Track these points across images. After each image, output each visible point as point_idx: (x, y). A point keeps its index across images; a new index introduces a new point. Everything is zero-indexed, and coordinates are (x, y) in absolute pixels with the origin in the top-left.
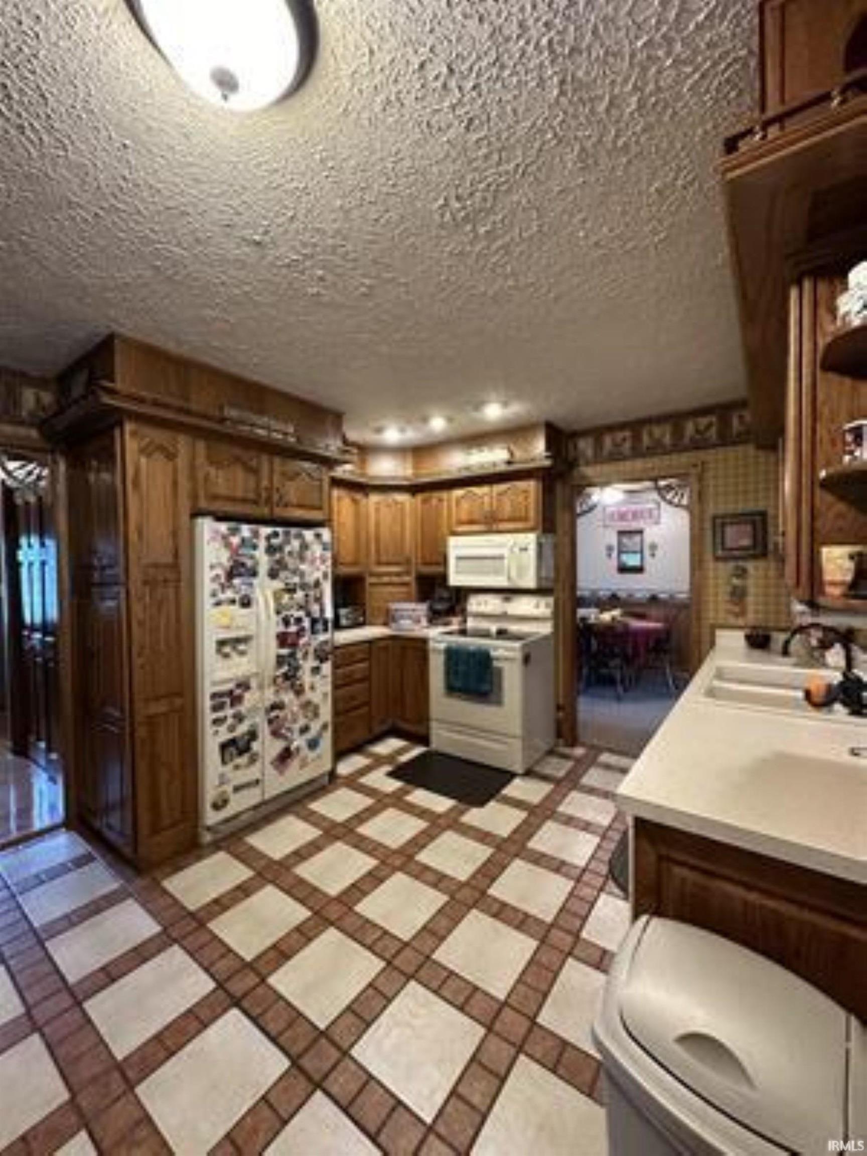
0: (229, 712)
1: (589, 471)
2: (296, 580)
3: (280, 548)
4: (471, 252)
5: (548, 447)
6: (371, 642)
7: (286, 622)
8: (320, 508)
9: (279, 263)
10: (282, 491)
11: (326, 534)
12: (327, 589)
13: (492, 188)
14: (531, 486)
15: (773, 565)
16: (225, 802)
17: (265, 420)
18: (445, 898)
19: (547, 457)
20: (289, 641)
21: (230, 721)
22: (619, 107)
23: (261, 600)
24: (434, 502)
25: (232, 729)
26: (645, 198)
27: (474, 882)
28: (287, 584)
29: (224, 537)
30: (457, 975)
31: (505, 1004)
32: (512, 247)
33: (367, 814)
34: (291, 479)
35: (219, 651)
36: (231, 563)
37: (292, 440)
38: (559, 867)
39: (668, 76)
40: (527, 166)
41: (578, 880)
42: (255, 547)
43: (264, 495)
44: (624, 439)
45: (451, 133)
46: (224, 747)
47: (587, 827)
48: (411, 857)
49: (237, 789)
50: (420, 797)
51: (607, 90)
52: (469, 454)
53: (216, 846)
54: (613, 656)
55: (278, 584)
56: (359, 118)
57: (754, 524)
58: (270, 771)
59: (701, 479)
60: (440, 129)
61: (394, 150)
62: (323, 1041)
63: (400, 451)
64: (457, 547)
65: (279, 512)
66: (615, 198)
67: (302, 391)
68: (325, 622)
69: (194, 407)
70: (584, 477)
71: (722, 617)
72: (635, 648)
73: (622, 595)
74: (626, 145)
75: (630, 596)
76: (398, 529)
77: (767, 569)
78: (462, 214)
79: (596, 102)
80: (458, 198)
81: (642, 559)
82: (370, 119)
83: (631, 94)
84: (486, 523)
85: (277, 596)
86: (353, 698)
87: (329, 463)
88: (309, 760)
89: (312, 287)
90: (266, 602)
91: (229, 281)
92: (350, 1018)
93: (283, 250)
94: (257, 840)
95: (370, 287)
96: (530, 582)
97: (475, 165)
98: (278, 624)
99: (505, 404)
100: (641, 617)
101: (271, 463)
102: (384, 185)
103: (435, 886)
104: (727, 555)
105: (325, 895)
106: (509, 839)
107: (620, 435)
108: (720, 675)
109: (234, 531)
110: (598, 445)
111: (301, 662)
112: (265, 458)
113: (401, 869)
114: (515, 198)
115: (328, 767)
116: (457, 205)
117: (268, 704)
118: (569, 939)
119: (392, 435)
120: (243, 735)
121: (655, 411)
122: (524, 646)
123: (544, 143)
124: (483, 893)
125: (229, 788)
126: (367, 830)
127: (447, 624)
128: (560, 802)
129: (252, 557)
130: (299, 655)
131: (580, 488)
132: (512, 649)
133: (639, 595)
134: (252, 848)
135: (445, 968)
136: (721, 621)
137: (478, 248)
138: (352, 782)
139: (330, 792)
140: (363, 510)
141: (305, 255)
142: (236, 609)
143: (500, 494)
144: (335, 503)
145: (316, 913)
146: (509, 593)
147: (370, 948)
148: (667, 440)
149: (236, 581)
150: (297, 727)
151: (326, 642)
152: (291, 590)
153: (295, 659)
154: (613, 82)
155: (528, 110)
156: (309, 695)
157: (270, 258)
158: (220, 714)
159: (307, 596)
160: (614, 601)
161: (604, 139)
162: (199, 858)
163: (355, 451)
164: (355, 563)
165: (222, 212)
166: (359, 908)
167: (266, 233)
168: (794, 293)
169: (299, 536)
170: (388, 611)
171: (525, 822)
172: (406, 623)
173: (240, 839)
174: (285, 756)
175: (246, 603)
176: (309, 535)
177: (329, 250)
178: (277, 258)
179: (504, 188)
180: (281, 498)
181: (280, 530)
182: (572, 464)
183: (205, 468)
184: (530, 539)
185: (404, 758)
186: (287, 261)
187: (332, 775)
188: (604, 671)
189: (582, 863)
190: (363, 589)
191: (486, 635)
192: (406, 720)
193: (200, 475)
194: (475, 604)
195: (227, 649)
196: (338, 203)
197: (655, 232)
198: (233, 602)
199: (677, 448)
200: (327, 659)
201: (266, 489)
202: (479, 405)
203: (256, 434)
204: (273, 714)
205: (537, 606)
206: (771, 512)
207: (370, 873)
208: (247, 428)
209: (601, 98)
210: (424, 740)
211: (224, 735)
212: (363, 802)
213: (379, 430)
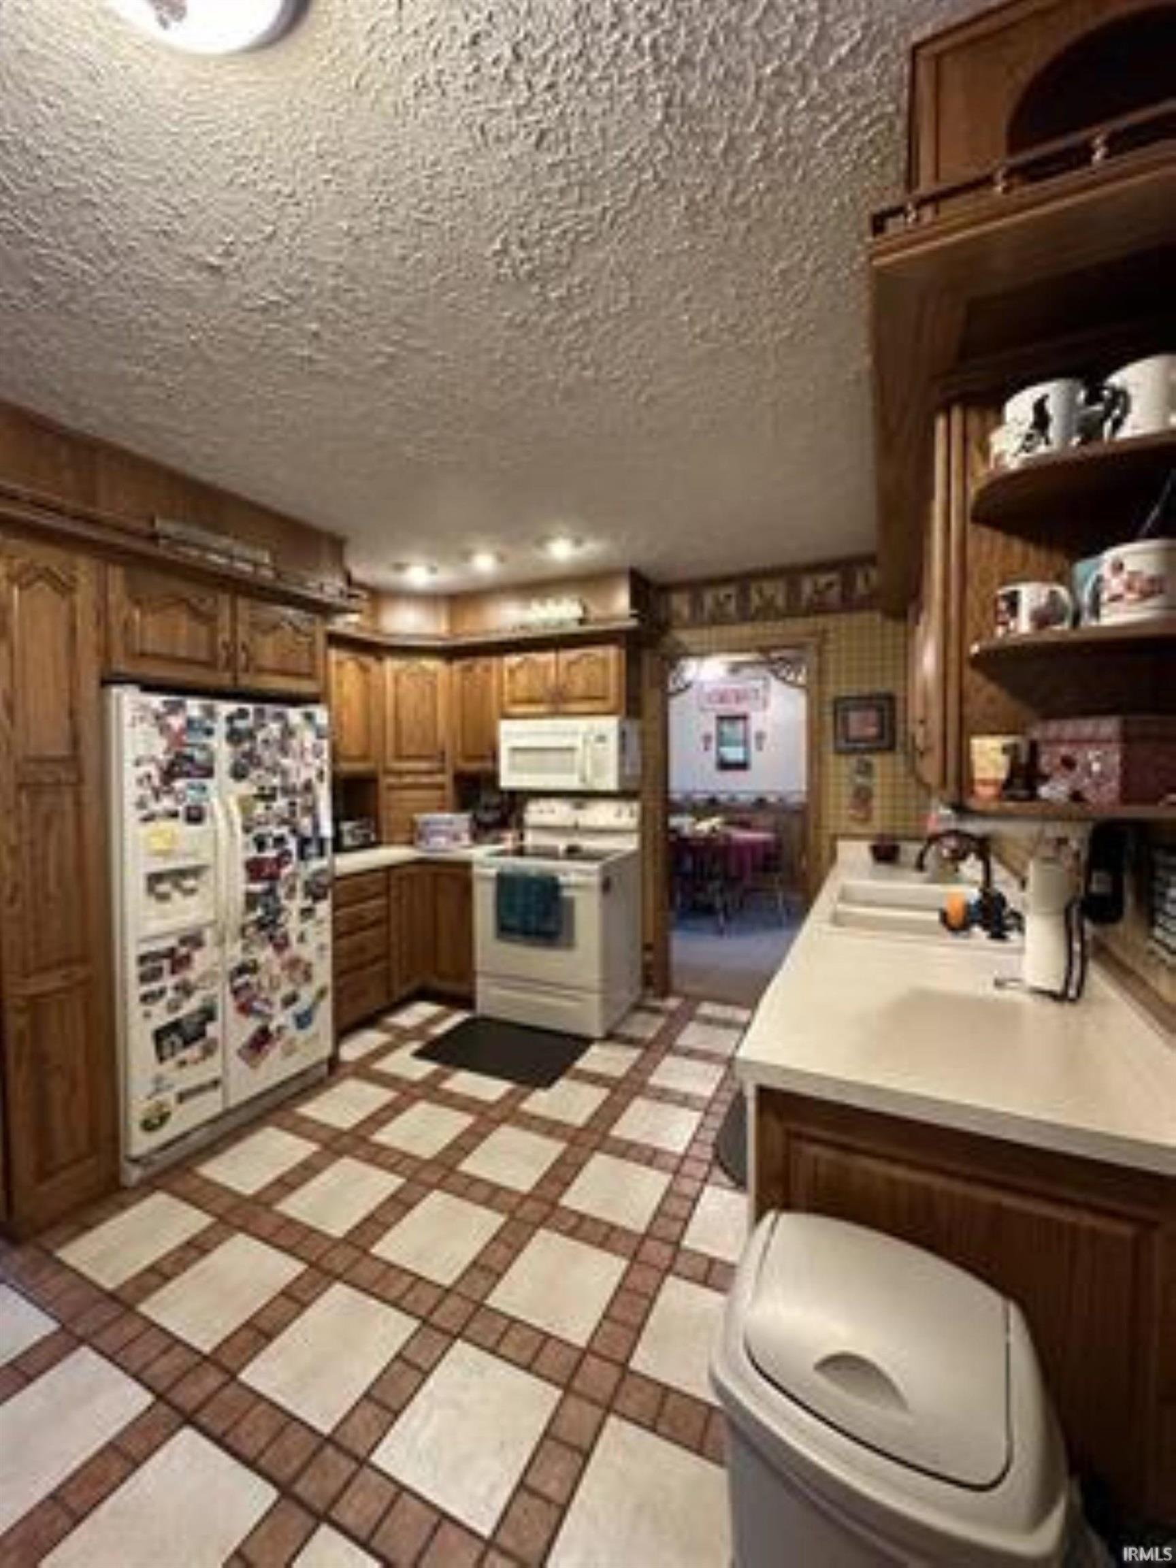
0: (169, 981)
1: (685, 636)
2: (276, 781)
3: (251, 735)
4: (536, 325)
5: (634, 602)
6: (389, 869)
7: (260, 844)
8: (310, 676)
9: (247, 304)
10: (252, 648)
11: (321, 715)
12: (324, 794)
13: (571, 236)
14: (611, 653)
15: (900, 758)
16: (164, 1118)
17: (224, 542)
18: (500, 1219)
19: (633, 616)
20: (267, 871)
21: (170, 994)
22: (738, 152)
23: (219, 813)
24: (478, 670)
25: (173, 1007)
26: (765, 282)
27: (538, 1192)
28: (262, 788)
29: (158, 717)
30: (521, 1322)
31: (588, 1351)
32: (594, 324)
33: (389, 1113)
34: (265, 633)
35: (151, 889)
36: (171, 757)
37: (268, 573)
38: (650, 1157)
39: (802, 122)
40: (618, 213)
41: (676, 1172)
42: (209, 732)
43: (223, 654)
44: (728, 597)
45: (515, 149)
46: (159, 1036)
47: (685, 1101)
48: (452, 1169)
49: (182, 1097)
50: (464, 1082)
51: (726, 126)
52: (528, 607)
53: (149, 1186)
54: (711, 877)
55: (246, 788)
56: (377, 100)
57: (880, 710)
58: (237, 1065)
59: (820, 652)
60: (498, 139)
61: (431, 158)
62: (329, 1451)
63: (429, 598)
64: (511, 734)
65: (246, 681)
66: (731, 275)
67: (286, 504)
68: (321, 842)
69: (104, 514)
70: (679, 644)
71: (844, 825)
72: (741, 865)
73: (723, 798)
74: (746, 204)
75: (733, 799)
76: (427, 708)
77: (894, 765)
78: (527, 267)
79: (713, 140)
80: (523, 244)
81: (747, 753)
82: (395, 105)
83: (753, 138)
84: (553, 702)
85: (245, 806)
86: (361, 949)
87: (325, 610)
88: (298, 1043)
89: (302, 346)
90: (228, 813)
91: (165, 323)
92: (370, 1410)
93: (254, 286)
94: (215, 1170)
95: (391, 357)
96: (610, 782)
97: (546, 200)
98: (246, 846)
99: (578, 542)
100: (745, 825)
101: (234, 608)
102: (415, 208)
103: (487, 1203)
104: (850, 747)
105: (326, 1237)
106: (586, 1128)
107: (722, 592)
108: (844, 897)
109: (174, 708)
110: (697, 604)
111: (284, 902)
112: (224, 599)
113: (439, 1186)
114: (600, 255)
115: (325, 1050)
116: (522, 255)
117: (232, 965)
118: (667, 1251)
119: (418, 576)
120: (191, 1016)
121: (766, 562)
122: (605, 869)
123: (640, 185)
124: (554, 1205)
125: (170, 1097)
126: (387, 1136)
127: (498, 841)
128: (650, 1073)
129: (204, 748)
130: (281, 891)
131: (672, 659)
132: (588, 873)
133: (742, 798)
134: (208, 1182)
135: (503, 1315)
136: (841, 831)
137: (548, 319)
138: (364, 1070)
139: (330, 1086)
140: (374, 680)
141: (290, 297)
142: (179, 827)
143: (571, 664)
144: (333, 669)
145: (311, 1265)
146: (581, 797)
147: (395, 1304)
148: (780, 601)
149: (179, 784)
150: (277, 998)
151: (321, 872)
152: (266, 796)
153: (277, 900)
154: (733, 116)
155: (622, 133)
156: (295, 949)
157: (234, 296)
158: (155, 986)
159: (292, 804)
160: (712, 806)
161: (718, 193)
162: (123, 1207)
163: (364, 595)
164: (364, 757)
165: (151, 210)
166: (376, 1250)
167: (228, 254)
168: (941, 424)
169: (280, 717)
170: (413, 824)
171: (606, 1103)
172: (442, 841)
173: (189, 1170)
174: (261, 1041)
175: (195, 816)
176: (295, 715)
177: (327, 294)
178: (247, 296)
179: (585, 239)
180: (250, 659)
181: (250, 707)
182: (664, 627)
183: (122, 610)
184: (609, 725)
185: (439, 1030)
186: (262, 302)
187: (333, 1062)
188: (701, 897)
189: (680, 1149)
190: (376, 796)
191: (551, 854)
192: (442, 976)
193: (116, 621)
194: (535, 813)
195: (164, 887)
196: (344, 225)
197: (775, 328)
198: (174, 815)
199: (793, 611)
200: (324, 897)
201: (225, 645)
202: (542, 541)
203: (209, 561)
204: (240, 981)
205: (619, 814)
206: (900, 694)
207: (393, 1198)
208: (194, 553)
209: (718, 136)
210: (467, 1002)
211: (161, 1016)
212: (379, 1096)
213: (400, 567)
